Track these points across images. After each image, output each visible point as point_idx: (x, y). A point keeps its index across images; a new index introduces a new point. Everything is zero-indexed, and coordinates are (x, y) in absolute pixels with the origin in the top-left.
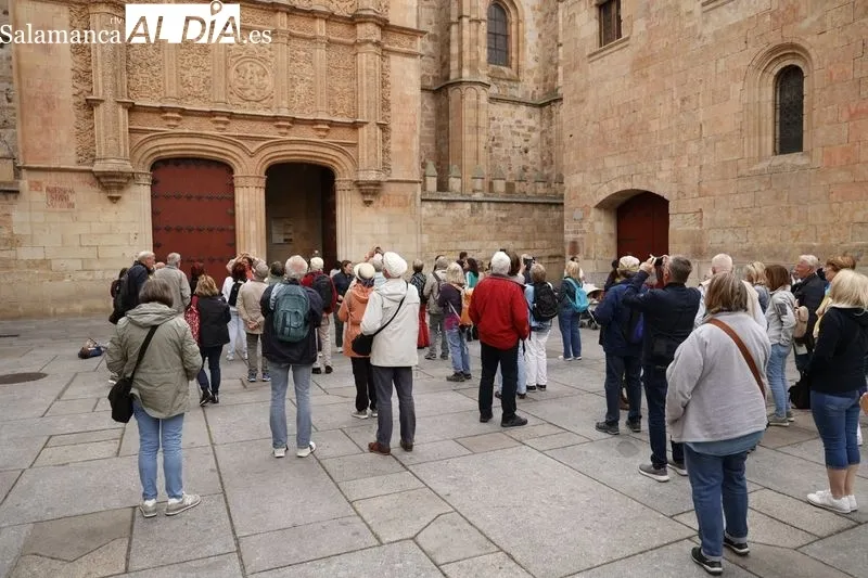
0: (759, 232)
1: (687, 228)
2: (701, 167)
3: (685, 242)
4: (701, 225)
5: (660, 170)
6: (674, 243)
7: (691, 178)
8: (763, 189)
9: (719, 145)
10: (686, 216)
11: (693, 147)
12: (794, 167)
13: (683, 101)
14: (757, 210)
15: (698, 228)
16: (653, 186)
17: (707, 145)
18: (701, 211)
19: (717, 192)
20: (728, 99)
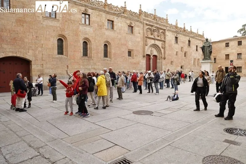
0: (58, 69)
1: (38, 68)
2: (42, 54)
3: (38, 71)
4: (43, 68)
5: (29, 52)
6: (34, 72)
7: (40, 56)
8: (59, 61)
9: (48, 50)
10: (38, 65)
11: (40, 49)
12: (65, 58)
13: (36, 37)
14: (57, 65)
15: (42, 68)
16: (26, 57)
17: (44, 49)
18: (43, 64)
19: (47, 61)
20: (50, 41)
